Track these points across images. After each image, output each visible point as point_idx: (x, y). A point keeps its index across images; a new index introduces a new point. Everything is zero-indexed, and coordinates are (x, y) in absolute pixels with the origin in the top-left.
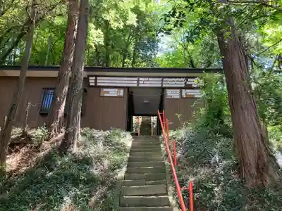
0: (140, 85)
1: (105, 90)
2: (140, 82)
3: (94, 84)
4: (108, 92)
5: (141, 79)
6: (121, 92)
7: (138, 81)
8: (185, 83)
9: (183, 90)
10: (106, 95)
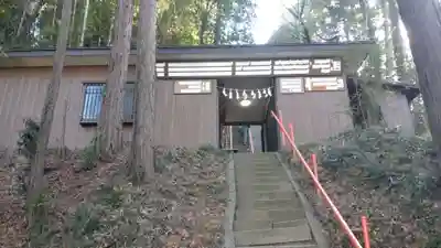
0: (237, 74)
1: (181, 83)
2: (237, 69)
3: (162, 75)
4: (186, 87)
5: (238, 64)
6: (207, 86)
7: (234, 66)
8: (311, 68)
9: (308, 79)
10: (183, 91)
